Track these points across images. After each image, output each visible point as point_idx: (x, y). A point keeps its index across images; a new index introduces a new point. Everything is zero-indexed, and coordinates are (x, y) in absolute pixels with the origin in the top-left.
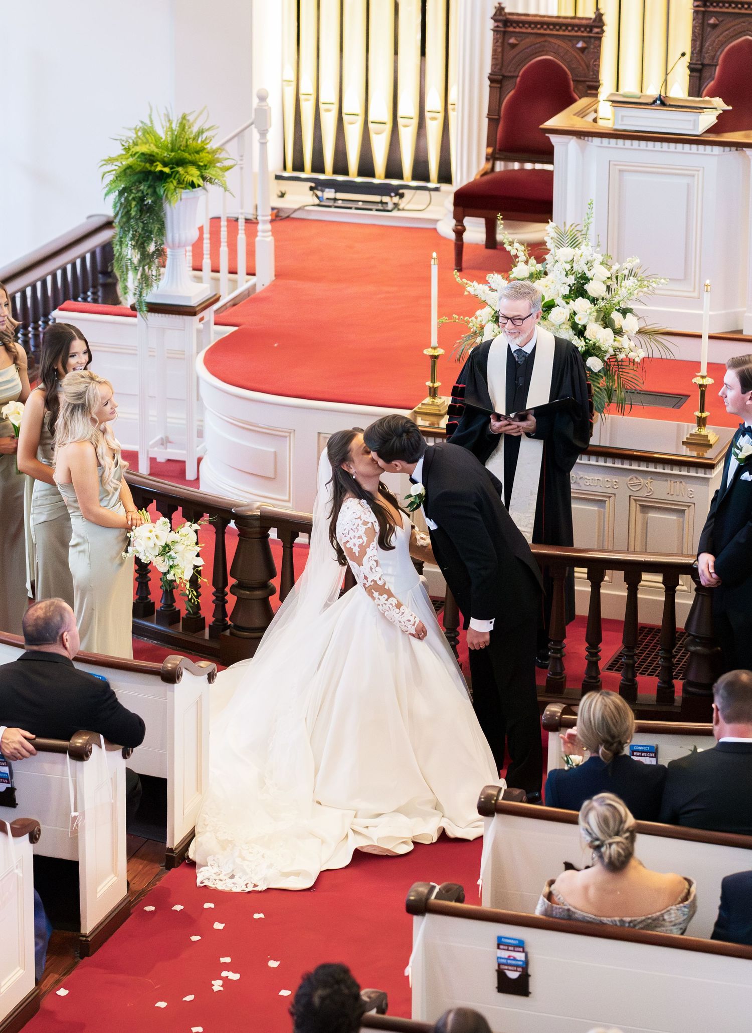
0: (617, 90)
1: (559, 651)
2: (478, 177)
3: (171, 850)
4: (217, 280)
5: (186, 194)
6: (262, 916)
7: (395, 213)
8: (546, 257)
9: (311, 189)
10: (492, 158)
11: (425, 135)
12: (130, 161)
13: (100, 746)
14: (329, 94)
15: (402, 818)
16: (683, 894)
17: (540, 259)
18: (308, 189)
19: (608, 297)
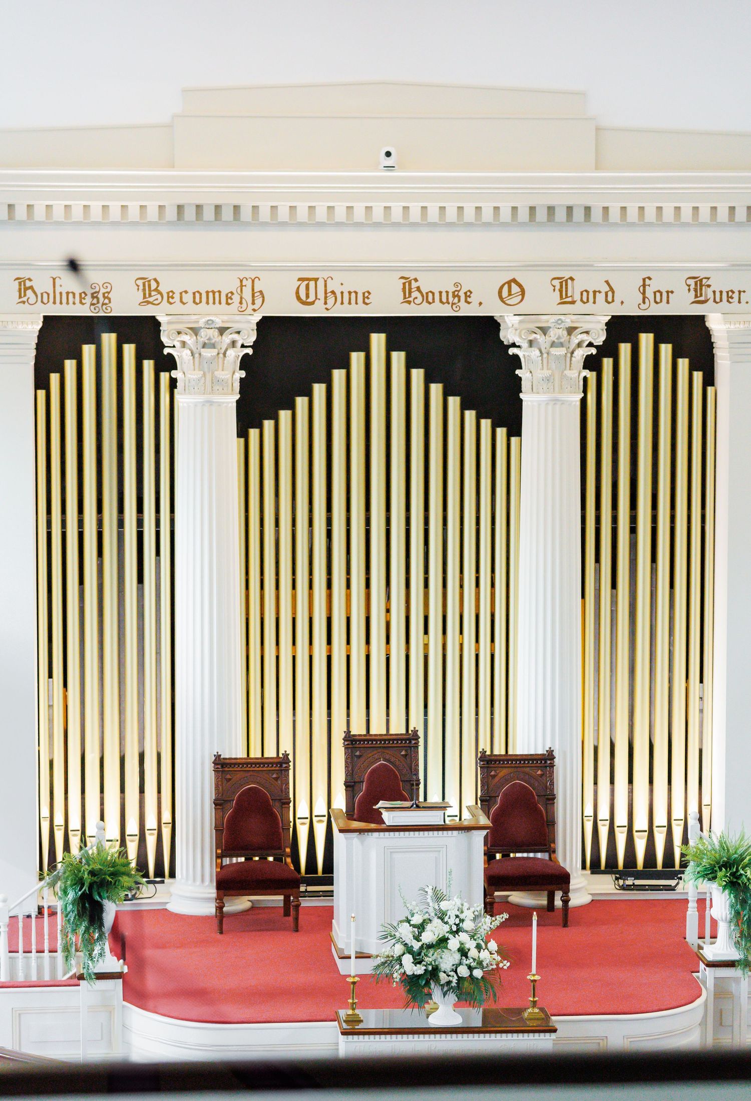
10: (220, 856)
11: (145, 846)
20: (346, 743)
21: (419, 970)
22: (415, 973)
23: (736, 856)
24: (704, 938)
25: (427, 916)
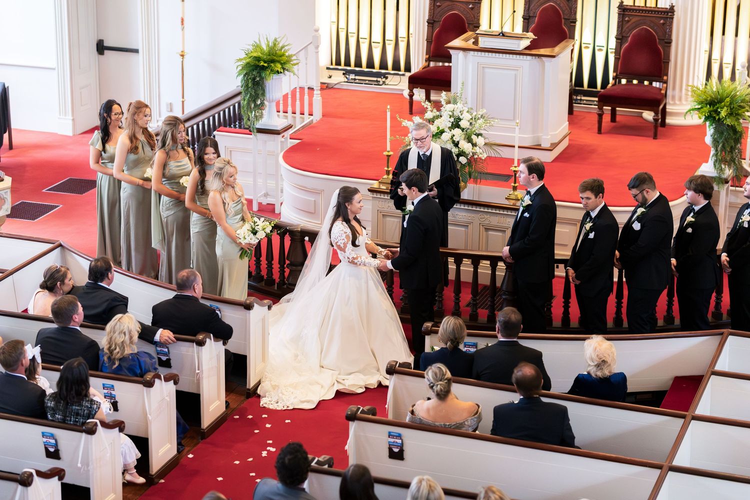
0: (490, 28)
1: (441, 297)
2: (421, 69)
3: (249, 389)
4: (295, 118)
5: (275, 76)
6: (289, 421)
7: (383, 86)
8: (441, 108)
9: (344, 74)
10: (428, 60)
11: (399, 49)
12: (248, 60)
13: (211, 339)
14: (353, 28)
15: (361, 376)
16: (475, 412)
17: (439, 110)
18: (342, 74)
19: (471, 128)
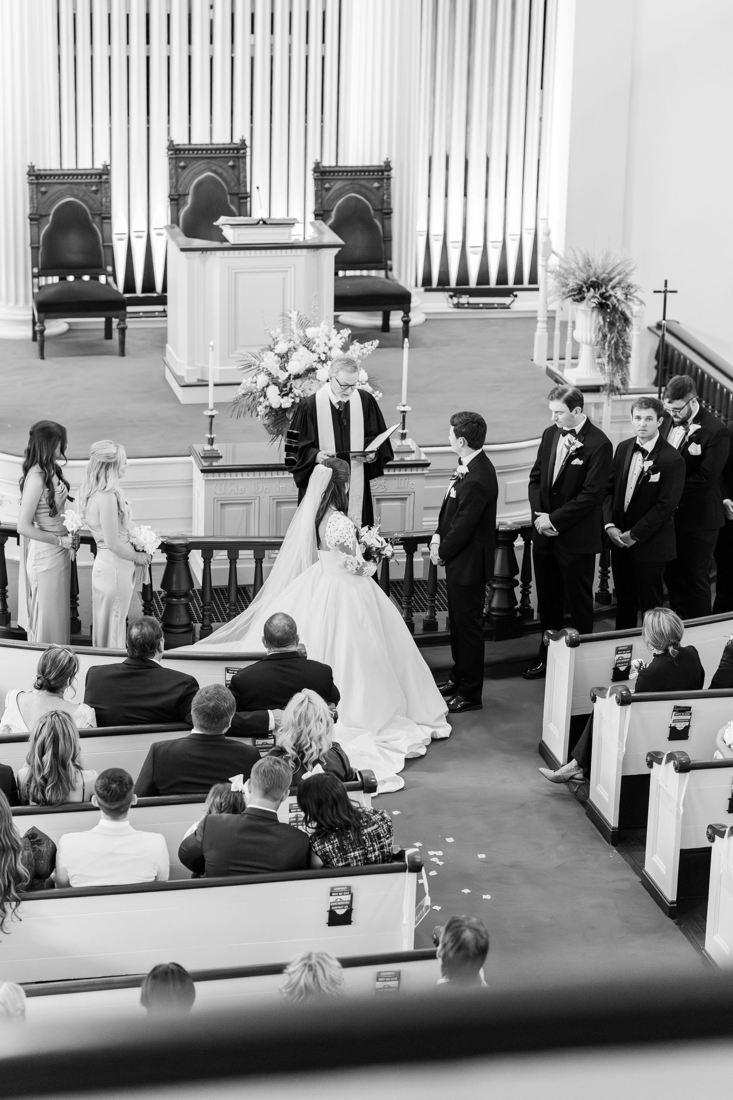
10: (37, 275)
20: (170, 152)
21: (287, 403)
22: (283, 406)
23: (605, 275)
24: (552, 359)
25: (291, 344)
